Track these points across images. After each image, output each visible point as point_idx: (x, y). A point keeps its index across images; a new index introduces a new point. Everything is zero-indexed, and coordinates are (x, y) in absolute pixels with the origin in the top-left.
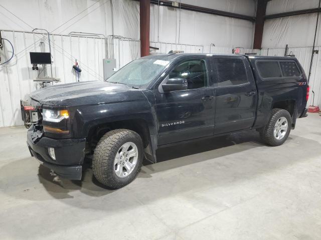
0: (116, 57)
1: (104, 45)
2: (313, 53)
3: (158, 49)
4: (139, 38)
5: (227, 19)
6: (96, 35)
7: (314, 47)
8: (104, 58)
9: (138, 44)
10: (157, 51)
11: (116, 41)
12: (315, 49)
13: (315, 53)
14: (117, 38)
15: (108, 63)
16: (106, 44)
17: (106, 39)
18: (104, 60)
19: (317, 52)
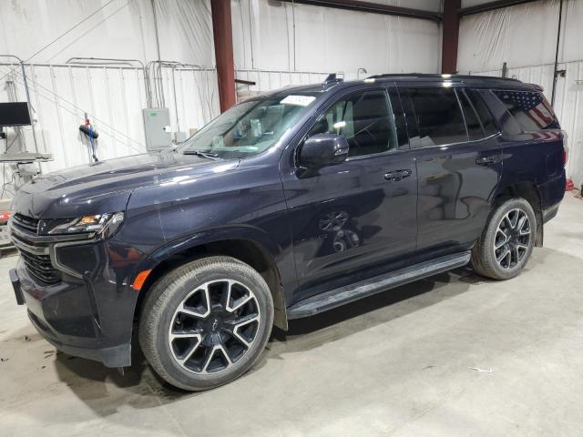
0: (170, 104)
1: (142, 81)
2: (555, 76)
3: (254, 83)
4: (214, 64)
5: (387, 18)
6: (125, 62)
7: (556, 63)
8: (145, 106)
9: (213, 76)
10: (252, 88)
11: (166, 72)
12: (559, 69)
13: (559, 75)
14: (169, 65)
15: (154, 116)
16: (147, 78)
17: (146, 70)
18: (143, 111)
19: (563, 73)
